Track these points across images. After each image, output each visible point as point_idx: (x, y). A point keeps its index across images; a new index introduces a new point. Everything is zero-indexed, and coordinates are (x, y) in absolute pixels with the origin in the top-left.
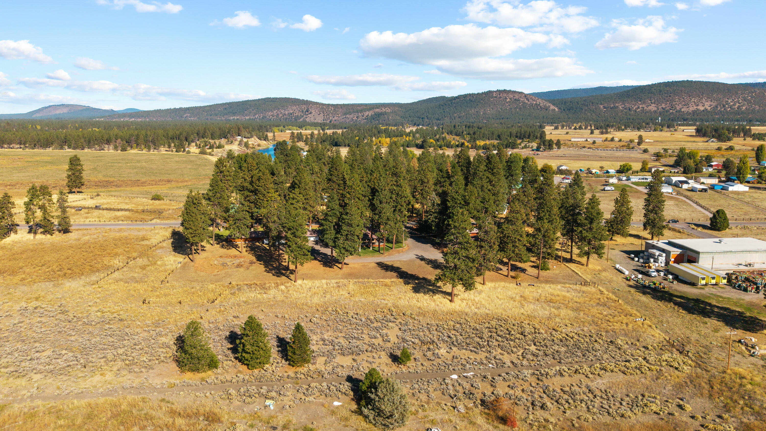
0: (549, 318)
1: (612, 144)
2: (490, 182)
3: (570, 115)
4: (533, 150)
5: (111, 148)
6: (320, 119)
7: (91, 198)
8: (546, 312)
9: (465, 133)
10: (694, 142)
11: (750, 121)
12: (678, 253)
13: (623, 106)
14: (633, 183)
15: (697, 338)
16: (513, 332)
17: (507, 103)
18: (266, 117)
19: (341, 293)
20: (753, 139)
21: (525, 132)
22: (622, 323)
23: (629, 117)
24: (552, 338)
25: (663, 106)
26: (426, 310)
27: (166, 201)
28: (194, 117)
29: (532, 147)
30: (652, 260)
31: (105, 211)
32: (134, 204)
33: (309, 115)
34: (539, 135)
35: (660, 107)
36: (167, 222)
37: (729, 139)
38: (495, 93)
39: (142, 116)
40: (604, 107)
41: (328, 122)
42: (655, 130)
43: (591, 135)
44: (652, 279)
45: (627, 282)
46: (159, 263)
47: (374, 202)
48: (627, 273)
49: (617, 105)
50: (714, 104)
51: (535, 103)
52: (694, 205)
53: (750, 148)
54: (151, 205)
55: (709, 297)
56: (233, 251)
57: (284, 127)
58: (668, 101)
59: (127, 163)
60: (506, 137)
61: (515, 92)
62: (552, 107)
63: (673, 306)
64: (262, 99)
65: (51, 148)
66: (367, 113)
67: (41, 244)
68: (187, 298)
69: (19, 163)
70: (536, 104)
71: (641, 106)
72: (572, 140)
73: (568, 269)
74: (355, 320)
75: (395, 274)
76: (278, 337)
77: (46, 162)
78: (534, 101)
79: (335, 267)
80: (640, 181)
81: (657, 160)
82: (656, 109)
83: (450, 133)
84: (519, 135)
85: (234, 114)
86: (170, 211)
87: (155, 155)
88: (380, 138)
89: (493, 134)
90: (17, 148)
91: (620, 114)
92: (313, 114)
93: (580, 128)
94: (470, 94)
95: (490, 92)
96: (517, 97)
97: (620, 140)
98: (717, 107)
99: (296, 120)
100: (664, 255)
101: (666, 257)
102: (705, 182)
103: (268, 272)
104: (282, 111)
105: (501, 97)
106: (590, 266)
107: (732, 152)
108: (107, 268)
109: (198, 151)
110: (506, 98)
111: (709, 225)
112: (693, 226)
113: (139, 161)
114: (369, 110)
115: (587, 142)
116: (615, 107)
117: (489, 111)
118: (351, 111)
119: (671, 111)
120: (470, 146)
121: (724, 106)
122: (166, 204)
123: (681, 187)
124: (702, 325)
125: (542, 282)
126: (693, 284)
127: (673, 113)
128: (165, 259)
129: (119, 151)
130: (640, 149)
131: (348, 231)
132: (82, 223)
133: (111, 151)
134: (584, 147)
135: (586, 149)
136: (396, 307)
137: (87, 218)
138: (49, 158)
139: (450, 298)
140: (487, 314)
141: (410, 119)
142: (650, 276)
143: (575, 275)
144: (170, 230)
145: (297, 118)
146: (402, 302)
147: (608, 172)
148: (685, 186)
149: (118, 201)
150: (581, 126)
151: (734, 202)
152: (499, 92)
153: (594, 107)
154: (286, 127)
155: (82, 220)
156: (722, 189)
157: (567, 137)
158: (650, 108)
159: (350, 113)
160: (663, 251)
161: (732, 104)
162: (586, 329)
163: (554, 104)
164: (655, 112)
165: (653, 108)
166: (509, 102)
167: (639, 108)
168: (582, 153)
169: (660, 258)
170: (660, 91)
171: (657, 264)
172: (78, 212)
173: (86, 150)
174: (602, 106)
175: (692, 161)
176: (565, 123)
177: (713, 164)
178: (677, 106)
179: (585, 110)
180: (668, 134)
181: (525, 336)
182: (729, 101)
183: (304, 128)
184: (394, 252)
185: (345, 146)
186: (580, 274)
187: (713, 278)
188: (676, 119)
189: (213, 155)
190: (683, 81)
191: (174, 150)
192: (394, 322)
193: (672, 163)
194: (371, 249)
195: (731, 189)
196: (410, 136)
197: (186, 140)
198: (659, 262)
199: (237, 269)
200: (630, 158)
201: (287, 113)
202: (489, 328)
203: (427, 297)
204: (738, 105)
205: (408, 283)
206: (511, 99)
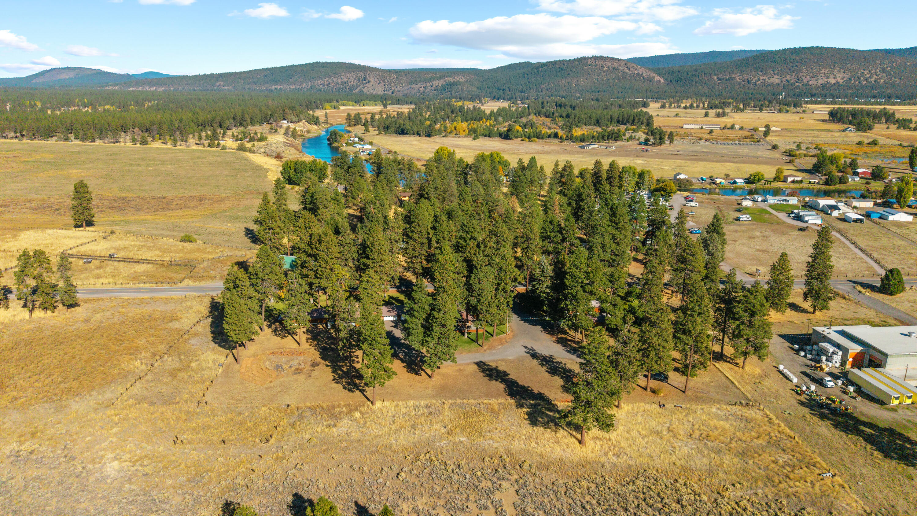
0: (711, 472)
1: (733, 134)
2: (614, 238)
3: (678, 89)
4: (640, 144)
5: (128, 138)
6: (379, 90)
7: (104, 238)
8: (705, 460)
9: (556, 114)
10: (829, 131)
11: (889, 97)
12: (858, 351)
13: (741, 77)
14: (771, 206)
15: (905, 508)
16: (666, 500)
17: (604, 72)
18: (314, 87)
19: (434, 427)
20: (898, 128)
21: (629, 116)
22: (805, 481)
23: (747, 91)
24: (719, 509)
25: (788, 77)
26: (550, 460)
27: (200, 244)
28: (228, 86)
29: (638, 139)
30: (824, 358)
31: (122, 264)
32: (159, 249)
33: (367, 85)
34: (645, 121)
35: (784, 79)
36: (202, 284)
37: (870, 128)
38: (589, 60)
39: (165, 84)
40: (719, 79)
41: (390, 93)
42: (780, 111)
43: (706, 119)
44: (827, 390)
45: (799, 398)
46: (194, 365)
47: (471, 282)
48: (795, 380)
49: (734, 76)
50: (847, 77)
51: (636, 72)
52: (852, 247)
53: (897, 143)
54: (182, 251)
55: (905, 427)
56: (288, 342)
57: (337, 101)
58: (793, 71)
59: (148, 165)
60: (606, 122)
61: (613, 59)
62: (657, 78)
63: (864, 444)
64: (310, 64)
65: (54, 138)
66: (436, 83)
67: (39, 329)
68: (233, 434)
69: (13, 165)
70: (638, 74)
71: (761, 78)
72: (685, 126)
73: (719, 373)
74: (456, 477)
75: (501, 386)
76: (356, 504)
77: (48, 163)
78: (636, 70)
79: (423, 373)
80: (779, 202)
81: (790, 162)
82: (779, 81)
83: (538, 114)
84: (621, 119)
85: (276, 82)
86: (205, 264)
87: (182, 151)
88: (455, 123)
89: (590, 118)
90: (12, 138)
91: (737, 87)
92: (372, 83)
93: (691, 107)
94: (560, 61)
95: (584, 58)
96: (615, 65)
97: (741, 129)
98: (850, 79)
99: (351, 90)
100: (840, 353)
101: (842, 355)
102: (858, 206)
103: (337, 383)
104: (335, 79)
105: (596, 66)
106: (747, 368)
107: (877, 148)
108: (125, 375)
109: (235, 145)
110: (603, 66)
111: (879, 285)
112: (860, 288)
113: (163, 163)
114: (440, 78)
115: (702, 131)
116: (731, 79)
117: (582, 82)
118: (418, 79)
119: (797, 84)
120: (564, 136)
121: (859, 79)
122: (199, 250)
123: (830, 214)
124: (907, 481)
125: (690, 400)
126: (881, 403)
127: (799, 86)
128: (202, 357)
129: (138, 145)
130: (767, 142)
131: (441, 333)
132: (92, 287)
133: (129, 144)
134: (700, 139)
135: (702, 142)
136: (509, 454)
137: (98, 277)
138: (52, 156)
139: (579, 436)
140: (630, 466)
141: (488, 91)
142: (825, 386)
143: (730, 385)
144: (207, 302)
145: (352, 88)
146: (517, 445)
147: (735, 182)
148: (836, 213)
149: (137, 243)
150: (692, 104)
151: (899, 242)
152: (594, 58)
153: (706, 79)
154: (340, 102)
155: (92, 281)
156: (880, 218)
157: (677, 121)
158: (772, 80)
159: (416, 83)
160: (838, 346)
161: (868, 76)
162: (760, 492)
163: (659, 74)
164: (778, 85)
165: (776, 80)
166: (607, 71)
167: (759, 79)
168: (699, 149)
169: (835, 356)
170: (785, 60)
171: (830, 364)
172: (87, 266)
173: (98, 142)
174: (715, 78)
175: (835, 166)
176: (672, 100)
177: (859, 171)
178: (803, 78)
179: (696, 82)
180: (796, 117)
181: (682, 506)
182: (865, 72)
183: (361, 103)
184: (496, 343)
185: (414, 134)
186: (737, 384)
187: (910, 397)
188: (803, 94)
189: (253, 152)
190: (812, 48)
191: (206, 143)
192: (508, 480)
193: (809, 167)
194: (466, 336)
195: (891, 218)
196: (491, 120)
197: (221, 127)
198: (834, 361)
199: (296, 376)
200: (758, 157)
201: (340, 81)
202: (634, 491)
203: (548, 434)
204: (875, 77)
205: (521, 406)
206: (608, 68)
